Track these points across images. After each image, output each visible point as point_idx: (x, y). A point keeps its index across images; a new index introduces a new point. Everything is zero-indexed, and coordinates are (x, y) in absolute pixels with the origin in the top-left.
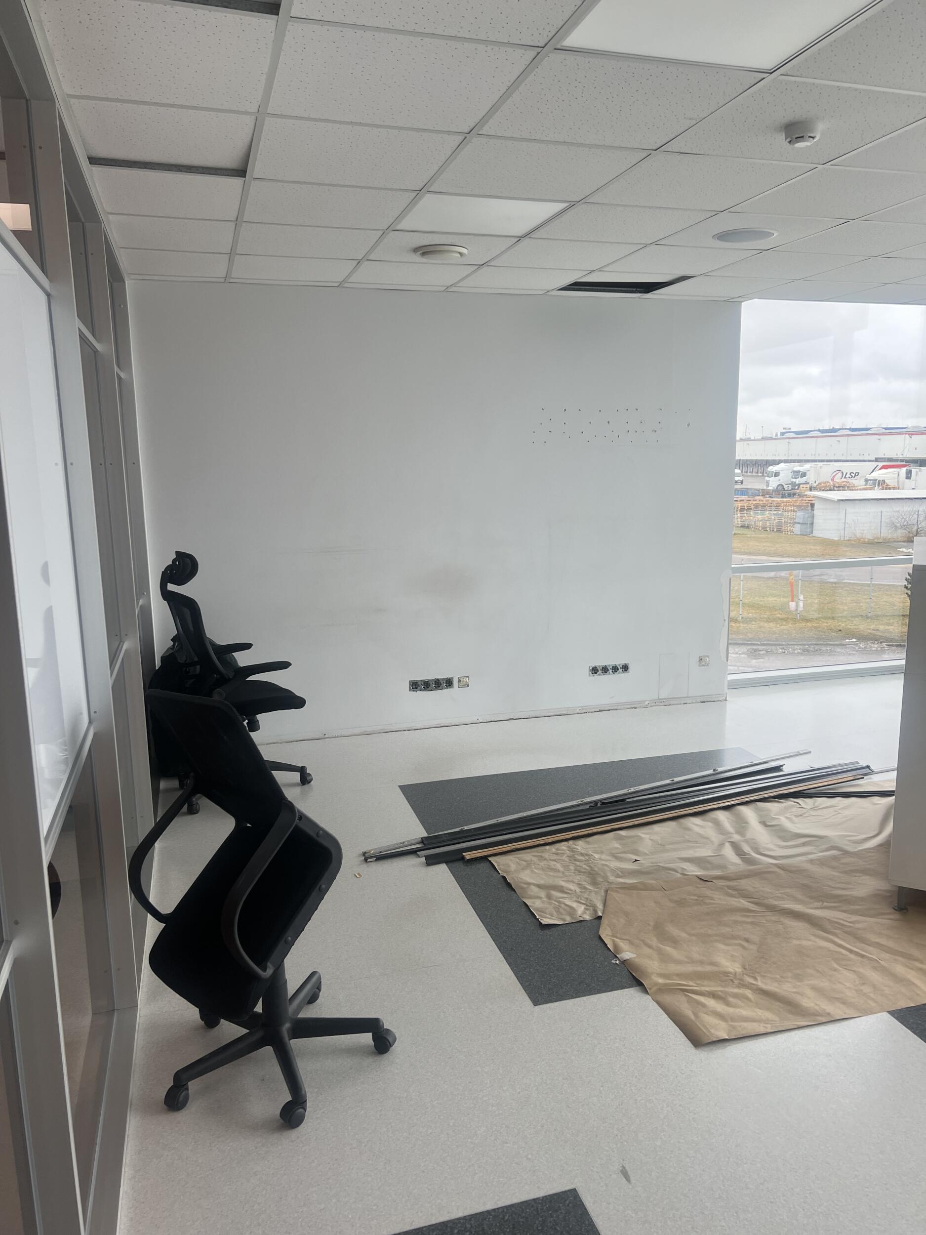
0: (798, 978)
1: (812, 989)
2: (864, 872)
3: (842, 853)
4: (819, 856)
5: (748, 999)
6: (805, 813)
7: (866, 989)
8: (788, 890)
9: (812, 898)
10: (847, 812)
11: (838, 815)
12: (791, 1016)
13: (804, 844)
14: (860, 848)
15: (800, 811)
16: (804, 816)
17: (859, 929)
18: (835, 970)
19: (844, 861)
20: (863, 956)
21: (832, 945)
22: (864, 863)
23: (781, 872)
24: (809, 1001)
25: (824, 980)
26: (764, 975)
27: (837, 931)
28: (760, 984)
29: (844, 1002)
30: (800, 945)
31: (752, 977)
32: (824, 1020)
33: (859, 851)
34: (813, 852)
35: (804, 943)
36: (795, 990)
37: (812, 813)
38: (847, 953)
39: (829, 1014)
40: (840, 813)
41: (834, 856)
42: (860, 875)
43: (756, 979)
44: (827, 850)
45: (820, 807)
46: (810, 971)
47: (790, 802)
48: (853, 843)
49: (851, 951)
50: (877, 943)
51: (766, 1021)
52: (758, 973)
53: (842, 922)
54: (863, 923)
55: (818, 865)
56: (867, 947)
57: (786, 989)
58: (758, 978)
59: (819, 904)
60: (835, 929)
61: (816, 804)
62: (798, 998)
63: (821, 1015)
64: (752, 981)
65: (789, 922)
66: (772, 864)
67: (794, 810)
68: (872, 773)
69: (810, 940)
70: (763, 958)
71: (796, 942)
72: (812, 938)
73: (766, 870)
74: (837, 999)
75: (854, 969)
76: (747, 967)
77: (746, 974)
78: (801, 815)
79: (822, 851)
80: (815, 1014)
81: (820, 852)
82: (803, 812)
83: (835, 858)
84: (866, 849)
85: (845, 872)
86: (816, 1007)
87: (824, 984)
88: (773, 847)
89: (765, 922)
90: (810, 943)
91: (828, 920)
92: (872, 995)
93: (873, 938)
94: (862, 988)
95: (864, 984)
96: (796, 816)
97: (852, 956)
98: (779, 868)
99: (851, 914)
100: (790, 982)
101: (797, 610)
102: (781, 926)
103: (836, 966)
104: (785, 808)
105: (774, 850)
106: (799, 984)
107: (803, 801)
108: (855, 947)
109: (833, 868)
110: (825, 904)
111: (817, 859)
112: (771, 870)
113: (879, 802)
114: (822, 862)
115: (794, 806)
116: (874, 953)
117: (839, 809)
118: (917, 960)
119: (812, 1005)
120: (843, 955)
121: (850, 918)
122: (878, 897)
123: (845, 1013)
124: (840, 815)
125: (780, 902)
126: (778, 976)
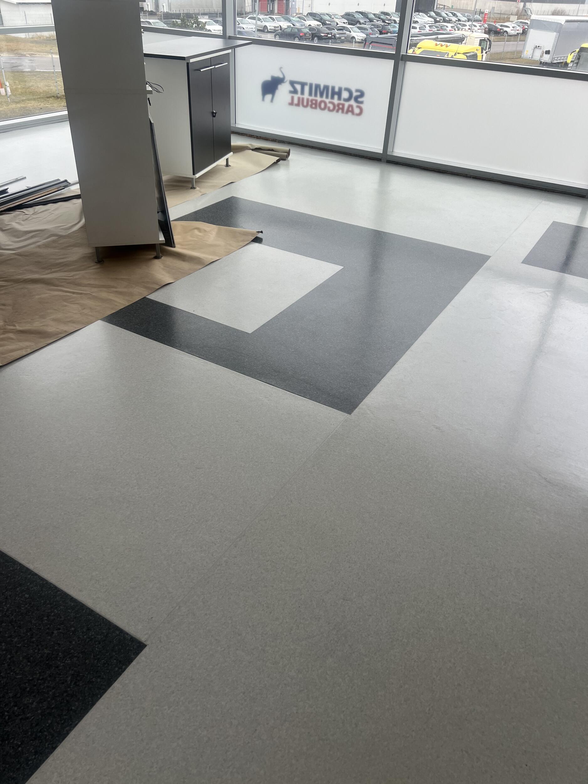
0: (43, 317)
1: (53, 320)
2: (75, 245)
3: (58, 237)
4: (43, 243)
5: (12, 339)
6: (29, 217)
7: (86, 311)
8: (27, 268)
9: (43, 268)
10: (57, 212)
11: (52, 215)
12: (42, 340)
13: (32, 237)
14: (69, 232)
15: (25, 217)
16: (29, 219)
17: (76, 279)
18: (66, 306)
19: (60, 242)
20: (81, 294)
21: (61, 292)
22: (73, 240)
23: (20, 257)
24: (52, 328)
25: (60, 314)
26: (20, 321)
27: (62, 284)
28: (18, 328)
29: (73, 322)
30: (40, 298)
31: (12, 325)
32: (63, 335)
33: (68, 234)
34: (39, 240)
35: (43, 296)
36: (42, 324)
37: (34, 216)
38: (71, 294)
39: (66, 331)
40: (52, 214)
41: (54, 240)
42: (72, 248)
43: (14, 326)
44: (48, 238)
45: (39, 212)
46: (49, 311)
47: (17, 212)
48: (64, 230)
49: (74, 293)
50: (89, 284)
51: (27, 347)
52: (15, 322)
53: (65, 278)
54: (77, 275)
55: (44, 248)
56: (83, 288)
57: (37, 325)
58: (16, 325)
59: (49, 271)
60: (62, 283)
61: (36, 211)
62: (45, 328)
63: (61, 333)
64: (12, 327)
65: (31, 286)
66: (11, 254)
67: (21, 217)
68: (69, 185)
69: (46, 293)
70: (17, 312)
71: (37, 297)
72: (48, 292)
73: (9, 258)
74: (69, 322)
75: (78, 302)
76: (7, 320)
77: (7, 325)
78: (26, 219)
79: (45, 239)
80: (57, 334)
81: (44, 240)
82: (28, 217)
83: (54, 241)
84: (74, 232)
85: (62, 249)
86: (58, 330)
87: (59, 315)
88: (10, 243)
89: (14, 290)
90: (47, 295)
91: (56, 278)
92: (90, 313)
93: (85, 282)
94: (84, 311)
95: (84, 308)
96: (23, 221)
97: (74, 295)
98: (18, 255)
99: (70, 272)
100: (38, 321)
101: (6, 94)
102: (26, 290)
103: (65, 303)
104: (14, 216)
105: (11, 245)
106: (44, 320)
107: (26, 210)
108: (76, 290)
109: (54, 247)
110: (53, 270)
111: (43, 245)
112: (12, 257)
113: (77, 202)
114: (46, 246)
115: (19, 215)
116: (87, 290)
117: (52, 211)
118: (113, 287)
119: (54, 329)
120: (69, 296)
121: (69, 274)
122: (85, 258)
123: (76, 328)
124: (53, 214)
125: (23, 276)
126: (29, 320)
